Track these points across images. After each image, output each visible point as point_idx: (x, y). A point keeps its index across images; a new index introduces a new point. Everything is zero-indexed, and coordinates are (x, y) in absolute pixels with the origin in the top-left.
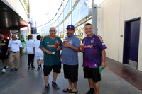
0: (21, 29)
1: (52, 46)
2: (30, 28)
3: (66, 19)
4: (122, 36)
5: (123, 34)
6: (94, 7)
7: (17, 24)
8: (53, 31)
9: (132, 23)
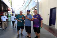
0: (8, 11)
1: (21, 18)
2: (12, 11)
3: (26, 7)
4: (49, 15)
5: (49, 14)
6: (38, 3)
7: (7, 9)
8: (21, 12)
9: (53, 9)
